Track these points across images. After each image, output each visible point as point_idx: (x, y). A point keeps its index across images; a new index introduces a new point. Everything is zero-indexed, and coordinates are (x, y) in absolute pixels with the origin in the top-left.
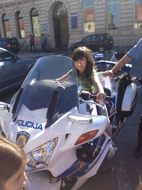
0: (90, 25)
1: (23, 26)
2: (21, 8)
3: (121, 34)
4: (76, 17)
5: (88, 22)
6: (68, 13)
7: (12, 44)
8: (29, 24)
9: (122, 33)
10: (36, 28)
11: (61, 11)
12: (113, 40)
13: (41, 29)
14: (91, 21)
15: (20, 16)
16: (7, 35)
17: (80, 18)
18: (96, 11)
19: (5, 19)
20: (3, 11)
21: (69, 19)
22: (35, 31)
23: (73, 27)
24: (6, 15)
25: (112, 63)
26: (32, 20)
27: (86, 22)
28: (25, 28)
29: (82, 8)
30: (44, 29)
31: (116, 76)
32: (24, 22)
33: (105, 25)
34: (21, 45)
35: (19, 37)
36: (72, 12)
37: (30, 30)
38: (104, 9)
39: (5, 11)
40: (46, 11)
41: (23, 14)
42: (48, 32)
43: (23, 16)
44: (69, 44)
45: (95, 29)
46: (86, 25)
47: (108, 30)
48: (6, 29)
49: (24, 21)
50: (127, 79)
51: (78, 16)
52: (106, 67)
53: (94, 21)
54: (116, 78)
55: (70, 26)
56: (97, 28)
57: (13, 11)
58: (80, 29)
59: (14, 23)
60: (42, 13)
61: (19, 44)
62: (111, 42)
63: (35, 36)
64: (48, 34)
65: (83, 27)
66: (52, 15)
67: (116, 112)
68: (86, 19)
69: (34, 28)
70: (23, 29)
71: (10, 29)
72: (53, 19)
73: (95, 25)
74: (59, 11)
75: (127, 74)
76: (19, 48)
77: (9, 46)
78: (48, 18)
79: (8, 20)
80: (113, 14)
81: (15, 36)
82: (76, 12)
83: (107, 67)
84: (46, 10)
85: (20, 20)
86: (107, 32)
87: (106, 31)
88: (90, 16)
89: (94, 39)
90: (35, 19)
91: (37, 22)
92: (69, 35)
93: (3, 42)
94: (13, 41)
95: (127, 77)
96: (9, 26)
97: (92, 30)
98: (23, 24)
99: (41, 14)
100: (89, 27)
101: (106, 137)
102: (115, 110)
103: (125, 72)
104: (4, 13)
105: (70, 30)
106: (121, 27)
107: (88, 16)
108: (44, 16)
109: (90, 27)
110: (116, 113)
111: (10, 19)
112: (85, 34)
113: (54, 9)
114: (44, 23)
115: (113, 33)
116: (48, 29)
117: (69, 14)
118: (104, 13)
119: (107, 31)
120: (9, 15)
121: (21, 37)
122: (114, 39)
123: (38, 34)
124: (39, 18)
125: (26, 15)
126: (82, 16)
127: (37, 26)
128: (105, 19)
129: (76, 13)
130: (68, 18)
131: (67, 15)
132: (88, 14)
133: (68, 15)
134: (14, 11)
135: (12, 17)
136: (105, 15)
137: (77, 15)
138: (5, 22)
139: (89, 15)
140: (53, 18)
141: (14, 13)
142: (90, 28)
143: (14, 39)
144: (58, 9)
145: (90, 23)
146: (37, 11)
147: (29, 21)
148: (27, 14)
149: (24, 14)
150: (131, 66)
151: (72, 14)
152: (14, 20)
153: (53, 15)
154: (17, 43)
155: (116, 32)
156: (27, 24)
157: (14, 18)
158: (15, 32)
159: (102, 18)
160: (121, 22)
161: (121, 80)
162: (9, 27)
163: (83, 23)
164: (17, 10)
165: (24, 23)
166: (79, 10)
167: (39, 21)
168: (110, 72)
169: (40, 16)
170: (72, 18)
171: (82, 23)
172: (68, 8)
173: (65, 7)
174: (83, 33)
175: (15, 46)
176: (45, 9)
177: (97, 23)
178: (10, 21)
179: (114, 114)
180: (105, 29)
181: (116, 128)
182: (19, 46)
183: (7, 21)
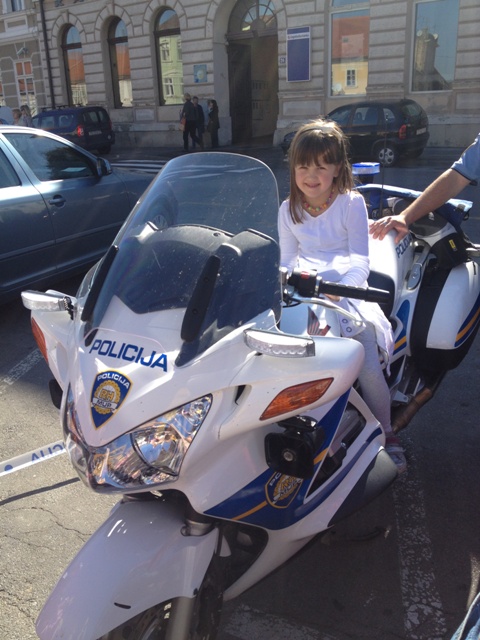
0: (353, 72)
1: (127, 66)
2: (122, 7)
3: (458, 106)
4: (305, 42)
5: (346, 62)
6: (279, 26)
7: (88, 126)
8: (149, 62)
9: (460, 101)
10: (170, 76)
11: (255, 18)
12: (426, 126)
13: (186, 77)
14: (354, 59)
15: (119, 34)
16: (74, 96)
17: (318, 44)
18: (374, 25)
19: (69, 41)
20: (65, 15)
21: (283, 48)
22: (167, 86)
23: (293, 76)
24: (72, 28)
25: (408, 194)
26: (156, 46)
27: (338, 60)
28: (133, 74)
29: (326, 12)
30: (197, 81)
31: (416, 236)
32: (133, 53)
33: (402, 74)
34: (118, 132)
35: (113, 103)
36: (293, 23)
37: (151, 82)
38: (404, 18)
39: (71, 16)
40: (207, 19)
41: (130, 26)
42: (210, 89)
43: (129, 33)
44: (276, 132)
45: (369, 85)
46: (339, 71)
47: (413, 90)
48: (73, 78)
49: (130, 51)
50: (453, 246)
51: (313, 39)
52: (386, 206)
53: (366, 58)
54: (416, 244)
55: (284, 72)
56: (374, 82)
57: (95, 15)
58: (317, 83)
59: (99, 57)
60: (192, 23)
61: (113, 128)
62: (419, 132)
63: (167, 103)
64: (209, 95)
65: (327, 77)
66: (224, 30)
67: (407, 351)
68: (340, 49)
69: (164, 74)
70: (127, 77)
71: (86, 77)
72: (228, 47)
73: (370, 73)
74: (248, 19)
75: (452, 230)
76: (112, 142)
77: (80, 131)
78: (210, 41)
79: (78, 45)
80: (436, 36)
81: (101, 98)
82: (308, 23)
83: (390, 204)
84: (206, 15)
85: (120, 48)
86: (409, 98)
87: (407, 93)
88: (355, 41)
89: (363, 119)
90: (170, 44)
91: (173, 55)
92: (280, 101)
93: (60, 118)
94: (93, 115)
95: (451, 242)
96: (82, 64)
97: (359, 90)
98: (128, 59)
99: (187, 29)
100: (351, 76)
101: (365, 421)
102: (404, 345)
103: (448, 224)
104: (66, 21)
105: (283, 85)
106: (457, 81)
107: (346, 41)
108: (199, 34)
109: (354, 78)
110: (410, 355)
111: (87, 43)
112: (332, 99)
113: (233, 11)
114: (196, 57)
115: (429, 99)
116: (211, 78)
117: (281, 30)
118: (403, 32)
119: (410, 92)
120: (84, 30)
121: (118, 104)
122: (432, 120)
123: (177, 97)
124: (183, 42)
125: (138, 31)
126: (325, 37)
127: (172, 70)
128: (402, 53)
129: (306, 30)
130: (279, 45)
131: (277, 35)
132: (347, 34)
133: (279, 33)
134: (99, 15)
135: (92, 35)
136: (403, 39)
137: (309, 33)
138: (69, 51)
139: (350, 37)
140: (227, 43)
141: (99, 24)
142: (351, 81)
143: (98, 109)
144: (248, 12)
145: (352, 66)
146: (176, 18)
147: (148, 51)
148: (142, 25)
149: (134, 26)
150: (467, 205)
151: (291, 31)
152: (98, 47)
153: (229, 30)
154: (104, 123)
155: (441, 97)
156: (142, 60)
157: (98, 38)
158: (102, 87)
159: (396, 47)
160: (458, 63)
161: (433, 250)
162: (82, 70)
163: (327, 64)
164: (111, 13)
165: (131, 56)
166: (319, 18)
167: (181, 53)
168: (395, 222)
169: (184, 35)
170: (291, 43)
171: (325, 63)
172: (281, 10)
173: (271, 6)
174: (326, 96)
175: (99, 132)
176: (205, 12)
177: (377, 65)
178: (86, 49)
179: (403, 357)
180: (404, 85)
181: (406, 401)
182: (112, 133)
183: (77, 50)
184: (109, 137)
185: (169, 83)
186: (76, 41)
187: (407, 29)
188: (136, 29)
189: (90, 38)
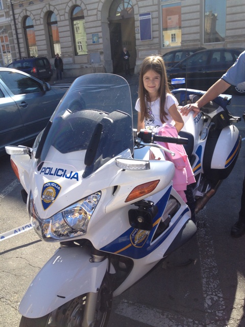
0: (175, 34)
1: (58, 36)
2: (54, 6)
4: (149, 20)
5: (170, 30)
6: (135, 13)
7: (39, 67)
8: (69, 33)
10: (80, 41)
11: (122, 9)
13: (88, 41)
14: (175, 28)
15: (53, 20)
16: (31, 52)
17: (155, 21)
18: (184, 10)
19: (27, 24)
20: (24, 11)
21: (138, 24)
22: (79, 46)
23: (143, 38)
24: (29, 18)
26: (72, 25)
27: (166, 29)
28: (61, 40)
29: (158, 4)
30: (94, 42)
31: (204, 114)
32: (60, 29)
33: (199, 34)
35: (51, 56)
36: (142, 11)
37: (70, 44)
38: (199, 6)
39: (27, 12)
40: (98, 11)
41: (58, 16)
42: (101, 46)
43: (58, 19)
44: (136, 67)
45: (182, 41)
46: (167, 34)
47: (205, 42)
48: (30, 44)
51: (152, 18)
53: (180, 27)
54: (205, 117)
55: (138, 36)
56: (185, 39)
57: (40, 10)
58: (156, 41)
59: (43, 32)
60: (90, 13)
61: (52, 68)
63: (79, 54)
64: (100, 49)
65: (161, 38)
66: (107, 16)
67: (201, 171)
68: (167, 23)
69: (77, 40)
70: (58, 42)
71: (37, 42)
72: (109, 24)
73: (182, 35)
74: (119, 10)
75: (222, 109)
76: (52, 75)
77: (35, 70)
78: (100, 22)
79: (32, 26)
80: (216, 15)
81: (45, 53)
82: (149, 11)
83: (190, 98)
84: (97, 9)
85: (54, 27)
86: (203, 46)
87: (202, 44)
88: (174, 19)
89: (180, 58)
90: (79, 24)
91: (81, 30)
92: (137, 51)
93: (24, 63)
94: (41, 62)
95: (221, 115)
96: (35, 36)
97: (178, 43)
98: (58, 32)
99: (88, 16)
100: (173, 36)
101: (180, 205)
102: (200, 168)
103: (220, 107)
104: (25, 14)
105: (138, 43)
106: (227, 37)
107: (170, 19)
108: (94, 18)
109: (175, 38)
110: (203, 173)
111: (37, 25)
112: (164, 49)
113: (111, 6)
114: (93, 30)
116: (101, 40)
117: (136, 14)
118: (198, 13)
120: (34, 19)
123: (84, 51)
124: (86, 23)
126: (159, 17)
127: (81, 37)
128: (199, 24)
129: (149, 14)
130: (135, 22)
132: (170, 15)
133: (135, 16)
134: (42, 11)
136: (198, 17)
137: (150, 16)
138: (27, 30)
140: (109, 22)
141: (42, 15)
143: (43, 59)
144: (118, 6)
145: (173, 32)
146: (82, 11)
147: (68, 28)
148: (64, 15)
150: (229, 97)
151: (141, 15)
152: (42, 27)
153: (109, 16)
154: (47, 65)
155: (219, 45)
156: (65, 32)
157: (42, 22)
158: (45, 47)
159: (195, 21)
160: (227, 28)
161: (212, 120)
162: (34, 39)
163: (160, 31)
164: (48, 10)
166: (155, 8)
167: (85, 28)
168: (193, 106)
169: (86, 19)
170: (141, 21)
172: (136, 4)
173: (130, 3)
174: (160, 47)
175: (45, 70)
176: (96, 7)
177: (186, 30)
178: (36, 28)
179: (200, 174)
180: (199, 40)
181: (202, 196)
182: (51, 71)
183: (31, 29)
184: (50, 73)
185: (80, 44)
186: (31, 24)
187: (200, 11)
188: (61, 17)
189: (38, 22)
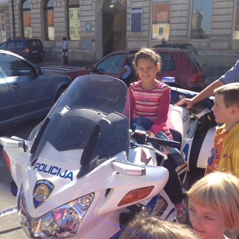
0: (162, 29)
1: (53, 20)
3: (212, 48)
4: (140, 14)
6: (128, 6)
7: (32, 48)
8: (63, 19)
9: (213, 45)
10: (73, 26)
11: (116, 2)
13: (82, 28)
14: (163, 22)
16: (25, 33)
17: (146, 16)
18: (173, 8)
19: (24, 7)
21: (129, 17)
22: (72, 31)
24: (26, 1)
25: (189, 94)
26: (68, 12)
27: (156, 23)
28: (55, 24)
30: (87, 29)
32: (55, 15)
33: (185, 31)
34: (47, 52)
35: (44, 38)
36: (135, 5)
37: (64, 29)
40: (93, 1)
41: (55, 2)
42: (93, 34)
43: (54, 5)
45: (169, 36)
46: (156, 28)
47: (190, 39)
48: (25, 23)
49: (55, 14)
50: (210, 119)
51: (144, 13)
52: (178, 99)
53: (169, 22)
54: (192, 117)
55: (129, 28)
56: (173, 34)
58: (145, 34)
59: (39, 16)
60: (85, 3)
61: (44, 49)
63: (71, 39)
64: (92, 37)
65: (150, 31)
66: (101, 6)
68: (156, 18)
69: (71, 25)
70: (52, 25)
71: (32, 24)
72: (103, 15)
73: (170, 30)
74: (113, 2)
75: (209, 111)
76: (43, 56)
77: (28, 50)
78: (94, 11)
79: (29, 9)
80: (202, 13)
81: (39, 35)
83: (180, 98)
85: (49, 12)
86: (189, 42)
87: (188, 40)
88: (164, 15)
90: (74, 11)
91: (75, 16)
92: (127, 41)
93: (18, 43)
94: (34, 43)
95: (208, 116)
96: (30, 18)
97: (166, 36)
98: (53, 17)
99: (83, 5)
103: (207, 108)
105: (128, 34)
106: (212, 35)
107: (159, 14)
108: (89, 8)
109: (162, 32)
111: (33, 9)
112: (152, 42)
114: (87, 19)
115: (198, 43)
116: (93, 29)
117: (129, 8)
118: (186, 12)
120: (32, 3)
121: (47, 39)
122: (199, 53)
123: (76, 36)
126: (149, 13)
127: (75, 23)
128: (186, 22)
129: (140, 9)
130: (127, 15)
131: (126, 11)
132: (160, 11)
133: (127, 9)
136: (186, 15)
137: (142, 10)
138: (24, 12)
139: (161, 13)
140: (102, 13)
143: (37, 41)
145: (162, 26)
147: (63, 14)
148: (61, 2)
149: (57, 2)
151: (133, 9)
152: (38, 11)
153: (103, 7)
154: (40, 47)
155: (203, 43)
156: (60, 18)
157: (39, 6)
158: (39, 30)
159: (183, 18)
160: (212, 27)
162: (30, 21)
166: (146, 4)
167: (79, 16)
169: (81, 8)
170: (133, 15)
171: (149, 25)
174: (149, 40)
175: (37, 52)
178: (32, 11)
180: (185, 36)
182: (43, 52)
183: (28, 12)
184: (42, 54)
185: (72, 29)
186: (28, 7)
187: (188, 10)
188: (58, 4)
189: (35, 6)
